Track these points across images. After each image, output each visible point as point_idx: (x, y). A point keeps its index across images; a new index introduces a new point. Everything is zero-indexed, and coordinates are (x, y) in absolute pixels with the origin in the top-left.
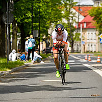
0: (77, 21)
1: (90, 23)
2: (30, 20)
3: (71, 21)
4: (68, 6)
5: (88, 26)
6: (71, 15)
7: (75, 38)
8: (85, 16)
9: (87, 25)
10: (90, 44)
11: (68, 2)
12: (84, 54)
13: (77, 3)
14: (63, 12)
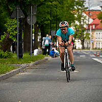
0: (87, 23)
1: (98, 24)
2: (49, 22)
3: (82, 23)
4: (80, 11)
5: (97, 27)
6: (82, 18)
7: (85, 37)
8: (94, 19)
9: (95, 26)
10: (98, 43)
11: (80, 7)
12: (92, 51)
13: (87, 8)
14: (75, 16)
